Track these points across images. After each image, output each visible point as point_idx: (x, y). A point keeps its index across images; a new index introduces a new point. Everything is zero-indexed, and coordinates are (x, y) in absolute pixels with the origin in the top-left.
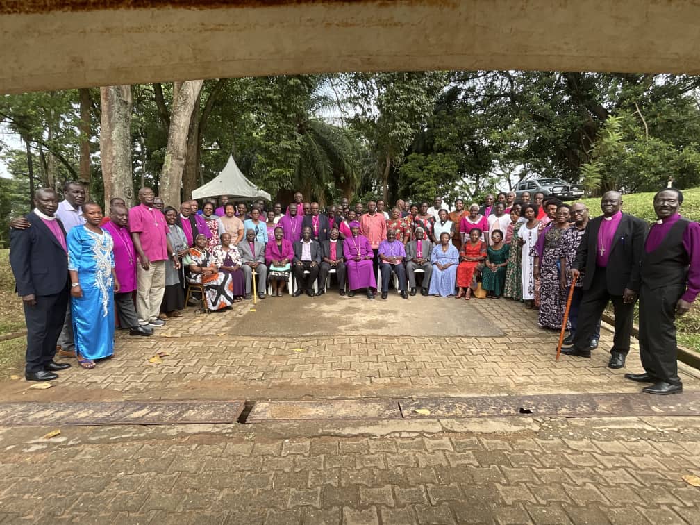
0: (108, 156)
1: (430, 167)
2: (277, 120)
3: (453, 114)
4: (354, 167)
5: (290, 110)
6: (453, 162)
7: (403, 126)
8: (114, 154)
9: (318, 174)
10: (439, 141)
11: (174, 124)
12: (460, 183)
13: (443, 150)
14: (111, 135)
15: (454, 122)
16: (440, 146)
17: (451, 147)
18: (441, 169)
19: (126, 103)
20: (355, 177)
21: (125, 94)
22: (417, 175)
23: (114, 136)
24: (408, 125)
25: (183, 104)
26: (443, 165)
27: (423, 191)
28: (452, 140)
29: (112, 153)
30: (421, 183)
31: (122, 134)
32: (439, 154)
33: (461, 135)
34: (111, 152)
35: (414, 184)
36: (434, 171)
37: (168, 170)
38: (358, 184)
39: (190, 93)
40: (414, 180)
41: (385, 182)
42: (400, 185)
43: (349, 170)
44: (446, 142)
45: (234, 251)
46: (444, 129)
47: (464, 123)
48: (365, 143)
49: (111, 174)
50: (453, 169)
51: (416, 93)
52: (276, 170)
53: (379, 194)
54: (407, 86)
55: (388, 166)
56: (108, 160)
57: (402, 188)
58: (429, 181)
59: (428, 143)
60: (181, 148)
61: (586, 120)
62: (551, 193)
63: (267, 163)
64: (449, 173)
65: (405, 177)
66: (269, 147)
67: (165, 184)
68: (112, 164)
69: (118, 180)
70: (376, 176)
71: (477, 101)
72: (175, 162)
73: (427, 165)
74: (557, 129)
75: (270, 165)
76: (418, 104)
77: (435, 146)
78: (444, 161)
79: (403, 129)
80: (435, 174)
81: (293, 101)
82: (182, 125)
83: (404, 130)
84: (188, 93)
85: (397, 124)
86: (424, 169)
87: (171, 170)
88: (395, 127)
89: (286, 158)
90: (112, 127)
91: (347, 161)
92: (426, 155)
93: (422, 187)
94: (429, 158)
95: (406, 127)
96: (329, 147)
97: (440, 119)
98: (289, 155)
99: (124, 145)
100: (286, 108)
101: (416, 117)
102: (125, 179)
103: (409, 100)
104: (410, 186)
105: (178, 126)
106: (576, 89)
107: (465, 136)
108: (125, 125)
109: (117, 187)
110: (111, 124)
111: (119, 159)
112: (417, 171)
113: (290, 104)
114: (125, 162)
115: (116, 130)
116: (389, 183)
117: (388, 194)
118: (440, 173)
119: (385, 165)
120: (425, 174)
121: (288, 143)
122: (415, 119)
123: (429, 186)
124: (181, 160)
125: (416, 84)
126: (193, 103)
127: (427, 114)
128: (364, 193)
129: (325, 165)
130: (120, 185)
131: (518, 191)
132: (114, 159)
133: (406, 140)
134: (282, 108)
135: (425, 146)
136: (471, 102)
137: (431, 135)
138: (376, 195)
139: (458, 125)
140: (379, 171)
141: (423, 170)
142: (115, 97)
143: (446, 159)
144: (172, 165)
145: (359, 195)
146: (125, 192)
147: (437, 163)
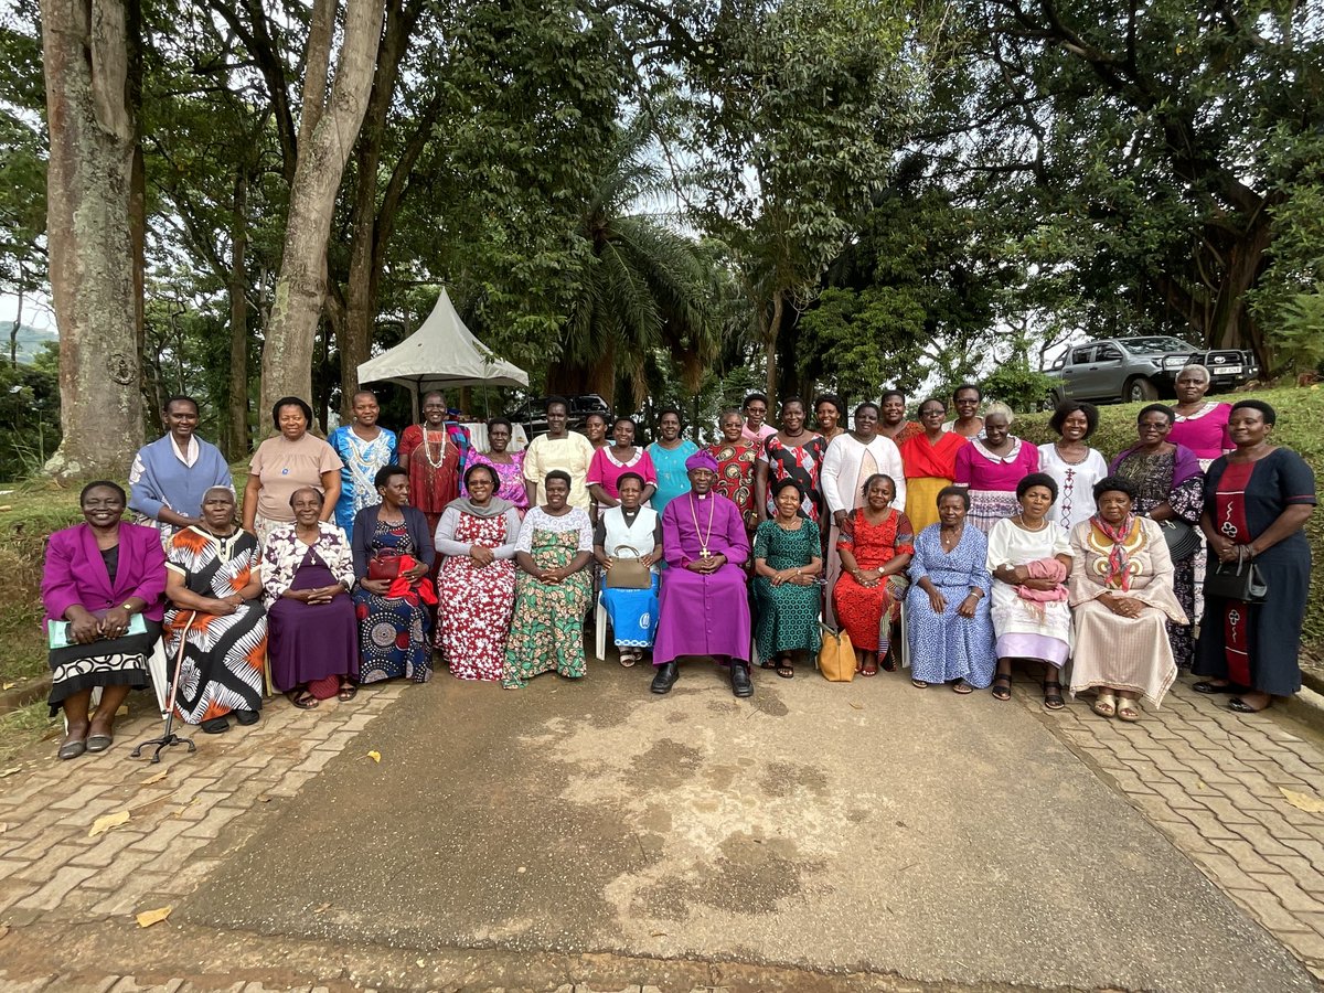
0: (65, 275)
1: (866, 315)
2: (530, 204)
3: (916, 206)
4: (707, 315)
5: (559, 178)
6: (915, 305)
7: (818, 213)
8: (81, 268)
9: (631, 331)
10: (886, 262)
11: (296, 215)
12: (931, 349)
13: (894, 280)
14: (71, 222)
15: (917, 221)
16: (888, 271)
17: (912, 273)
18: (891, 320)
19: (112, 139)
20: (709, 336)
21: (110, 116)
22: (838, 332)
23: (79, 224)
24: (831, 212)
25: (317, 168)
26: (896, 312)
27: (852, 366)
28: (915, 258)
29: (75, 265)
30: (847, 348)
31: (100, 219)
32: (885, 289)
33: (933, 249)
34: (72, 263)
35: (832, 351)
36: (874, 324)
37: (282, 317)
38: (716, 350)
39: (332, 141)
40: (832, 342)
41: (771, 347)
42: (803, 352)
43: (696, 323)
44: (903, 263)
45: (335, 541)
46: (896, 236)
47: (940, 224)
48: (731, 272)
49: (73, 320)
50: (915, 319)
51: (851, 134)
52: (527, 318)
53: (758, 371)
54: (830, 118)
55: (778, 314)
56: (64, 285)
57: (807, 360)
58: (863, 344)
59: (861, 268)
60: (310, 269)
61: (1211, 212)
62: (1160, 369)
63: (509, 303)
64: (908, 328)
65: (814, 336)
66: (512, 265)
67: (274, 348)
68: (73, 295)
69: (91, 336)
70: (753, 336)
71: (961, 181)
72: (297, 299)
73: (859, 312)
74: (1145, 233)
75: (515, 306)
76: (855, 159)
77: (878, 272)
78: (898, 302)
79: (817, 221)
80: (878, 329)
81: (566, 161)
82: (314, 216)
83: (822, 223)
84: (327, 143)
85: (806, 208)
86: (856, 319)
87: (288, 317)
88: (800, 216)
89: (550, 291)
90: (73, 199)
91: (692, 303)
92: (858, 291)
93: (850, 357)
94: (865, 296)
95: (825, 215)
96: (656, 274)
97: (888, 216)
98: (555, 282)
99: (108, 247)
100: (549, 177)
101: (850, 191)
102: (110, 332)
103: (831, 151)
104: (824, 356)
105: (305, 219)
106: (1185, 146)
107: (940, 249)
108: (110, 194)
109: (86, 354)
110: (72, 192)
111: (92, 282)
112: (839, 325)
113: (559, 167)
114: (109, 290)
115: (83, 209)
116: (778, 350)
117: (777, 371)
118: (887, 328)
119: (772, 314)
120: (857, 330)
121: (554, 255)
122: (848, 196)
123: (864, 356)
124: (313, 295)
125: (853, 115)
126: (340, 167)
127: (877, 184)
128: (728, 369)
129: (645, 310)
130: (96, 349)
131: (1072, 366)
132: (80, 282)
133: (827, 246)
134: (541, 176)
135: (857, 273)
136: (951, 185)
137: (869, 252)
138: (752, 374)
139: (928, 226)
140: (758, 324)
141: (850, 321)
142: (80, 121)
143: (900, 298)
144: (290, 306)
145: (719, 373)
146: (110, 368)
147: (880, 308)
